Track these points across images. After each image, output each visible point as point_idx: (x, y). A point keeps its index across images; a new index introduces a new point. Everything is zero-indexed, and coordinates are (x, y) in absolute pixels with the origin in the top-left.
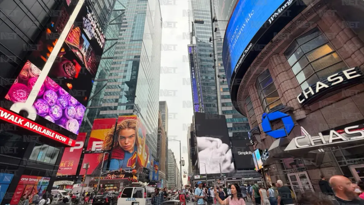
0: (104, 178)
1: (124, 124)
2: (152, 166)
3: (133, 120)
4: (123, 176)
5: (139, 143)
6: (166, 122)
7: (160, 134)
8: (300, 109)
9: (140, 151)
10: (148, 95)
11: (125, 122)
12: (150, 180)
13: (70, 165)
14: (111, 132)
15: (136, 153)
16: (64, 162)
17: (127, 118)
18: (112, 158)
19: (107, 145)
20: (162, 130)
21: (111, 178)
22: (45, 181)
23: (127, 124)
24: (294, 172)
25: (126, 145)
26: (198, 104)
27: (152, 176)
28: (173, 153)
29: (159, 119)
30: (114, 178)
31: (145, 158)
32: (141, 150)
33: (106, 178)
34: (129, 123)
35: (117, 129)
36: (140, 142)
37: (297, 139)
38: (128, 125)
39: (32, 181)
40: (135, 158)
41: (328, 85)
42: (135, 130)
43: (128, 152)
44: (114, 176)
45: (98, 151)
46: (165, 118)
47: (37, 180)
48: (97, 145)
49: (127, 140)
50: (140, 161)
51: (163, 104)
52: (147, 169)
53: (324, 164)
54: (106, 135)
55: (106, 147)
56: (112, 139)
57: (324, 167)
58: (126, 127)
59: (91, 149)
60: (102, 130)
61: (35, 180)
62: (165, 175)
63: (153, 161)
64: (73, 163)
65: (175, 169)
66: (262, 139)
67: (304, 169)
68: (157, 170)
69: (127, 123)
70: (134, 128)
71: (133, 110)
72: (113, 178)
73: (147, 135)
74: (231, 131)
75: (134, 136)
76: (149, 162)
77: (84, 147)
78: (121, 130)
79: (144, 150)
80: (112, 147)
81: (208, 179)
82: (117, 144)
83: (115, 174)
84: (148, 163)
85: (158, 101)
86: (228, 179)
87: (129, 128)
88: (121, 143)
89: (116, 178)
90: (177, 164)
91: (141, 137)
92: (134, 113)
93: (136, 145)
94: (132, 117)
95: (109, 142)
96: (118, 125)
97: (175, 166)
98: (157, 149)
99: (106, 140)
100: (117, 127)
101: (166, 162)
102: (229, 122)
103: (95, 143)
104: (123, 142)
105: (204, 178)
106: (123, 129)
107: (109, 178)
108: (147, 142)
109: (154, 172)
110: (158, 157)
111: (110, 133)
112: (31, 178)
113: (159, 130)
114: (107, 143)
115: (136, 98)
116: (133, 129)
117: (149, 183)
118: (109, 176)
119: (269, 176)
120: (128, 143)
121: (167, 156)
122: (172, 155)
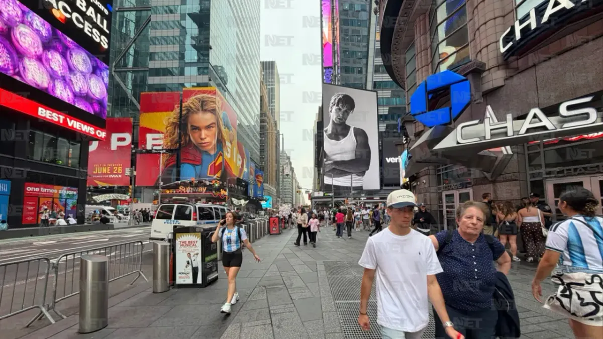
0: (174, 192)
1: (195, 104)
2: (252, 177)
3: (209, 96)
4: (205, 190)
5: (225, 138)
6: (276, 104)
7: (265, 124)
8: (498, 66)
9: (228, 152)
10: (237, 46)
11: (195, 100)
12: (250, 197)
13: (117, 171)
14: (174, 118)
15: (221, 155)
16: (107, 167)
17: (199, 91)
18: (182, 161)
19: (171, 141)
20: (268, 118)
21: (185, 192)
22: (71, 193)
23: (200, 104)
24: (453, 189)
25: (203, 142)
26: (331, 68)
27: (253, 191)
28: (289, 158)
29: (262, 98)
30: (190, 192)
31: (240, 163)
32: (229, 150)
33: (178, 192)
34: (203, 102)
35: (184, 113)
36: (225, 136)
37: (463, 127)
38: (202, 105)
39: (46, 192)
40: (221, 164)
41: (574, 3)
42: (215, 114)
43: (207, 153)
44: (190, 190)
45: (156, 150)
46: (274, 95)
47: (56, 191)
48: (153, 139)
49: (204, 133)
50: (231, 169)
51: (268, 67)
52: (243, 181)
53: (504, 175)
54: (166, 122)
55: (169, 144)
56: (177, 131)
57: (503, 182)
58: (198, 110)
59: (145, 147)
60: (158, 114)
61: (51, 191)
62: (275, 190)
63: (254, 169)
64: (121, 168)
65: (292, 183)
66: (417, 131)
67: (470, 183)
68: (261, 182)
69: (199, 102)
70: (213, 111)
71: (207, 76)
72: (188, 191)
73: (240, 125)
74: (384, 122)
75: (213, 125)
76: (245, 170)
77: (133, 143)
78: (190, 114)
79: (235, 149)
80: (180, 144)
81: (335, 197)
82: (188, 138)
83: (191, 187)
84: (244, 172)
85: (258, 60)
86: (368, 199)
87: (205, 111)
88: (193, 138)
89: (193, 192)
90: (295, 175)
91: (228, 128)
92: (212, 83)
93: (220, 142)
94: (207, 91)
95: (173, 135)
96: (184, 105)
97: (292, 177)
98: (260, 149)
99: (167, 132)
100: (183, 109)
101: (276, 171)
102: (383, 105)
103: (149, 136)
104: (197, 135)
105: (329, 196)
106: (194, 112)
107: (183, 192)
108: (239, 136)
109: (256, 186)
110: (262, 163)
111: (172, 120)
112: (45, 188)
113: (263, 118)
114: (170, 136)
115: (211, 53)
116: (212, 113)
117: (248, 201)
118: (183, 190)
119: (417, 194)
120: (205, 138)
121: (277, 162)
122: (287, 161)
